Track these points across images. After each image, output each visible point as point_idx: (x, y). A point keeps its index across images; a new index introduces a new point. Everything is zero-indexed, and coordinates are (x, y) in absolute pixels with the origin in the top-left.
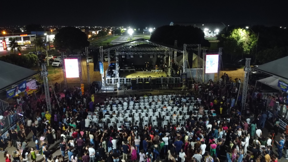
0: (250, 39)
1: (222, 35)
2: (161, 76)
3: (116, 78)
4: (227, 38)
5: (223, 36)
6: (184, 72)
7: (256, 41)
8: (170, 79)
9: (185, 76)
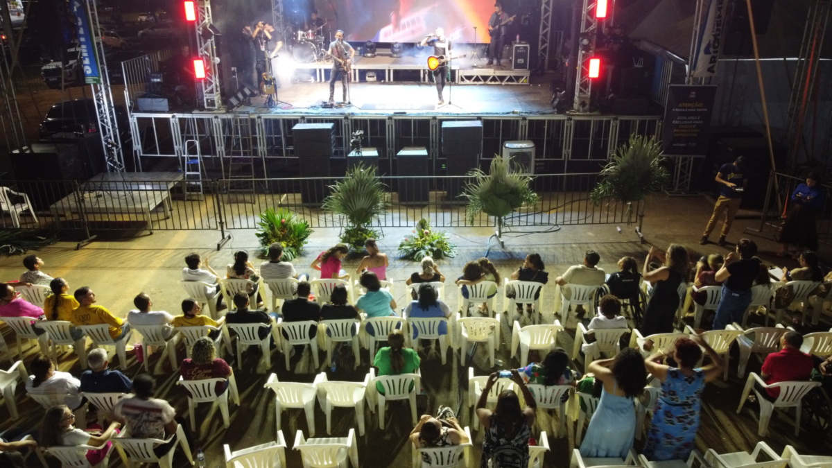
3: (196, 115)
6: (697, 80)
8: (582, 127)
9: (697, 105)
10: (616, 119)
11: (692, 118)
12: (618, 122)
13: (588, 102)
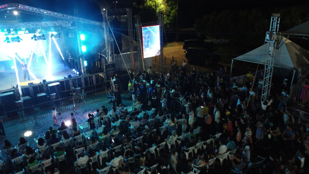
0: (168, 7)
1: (133, 3)
2: (67, 77)
4: (141, 7)
5: (135, 5)
6: (110, 62)
7: (176, 9)
8: (86, 78)
9: (112, 68)
10: (94, 75)
11: (112, 71)
12: (95, 75)
13: (86, 72)
